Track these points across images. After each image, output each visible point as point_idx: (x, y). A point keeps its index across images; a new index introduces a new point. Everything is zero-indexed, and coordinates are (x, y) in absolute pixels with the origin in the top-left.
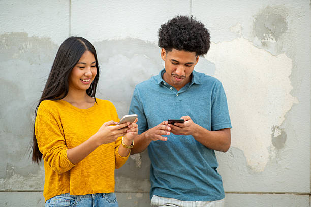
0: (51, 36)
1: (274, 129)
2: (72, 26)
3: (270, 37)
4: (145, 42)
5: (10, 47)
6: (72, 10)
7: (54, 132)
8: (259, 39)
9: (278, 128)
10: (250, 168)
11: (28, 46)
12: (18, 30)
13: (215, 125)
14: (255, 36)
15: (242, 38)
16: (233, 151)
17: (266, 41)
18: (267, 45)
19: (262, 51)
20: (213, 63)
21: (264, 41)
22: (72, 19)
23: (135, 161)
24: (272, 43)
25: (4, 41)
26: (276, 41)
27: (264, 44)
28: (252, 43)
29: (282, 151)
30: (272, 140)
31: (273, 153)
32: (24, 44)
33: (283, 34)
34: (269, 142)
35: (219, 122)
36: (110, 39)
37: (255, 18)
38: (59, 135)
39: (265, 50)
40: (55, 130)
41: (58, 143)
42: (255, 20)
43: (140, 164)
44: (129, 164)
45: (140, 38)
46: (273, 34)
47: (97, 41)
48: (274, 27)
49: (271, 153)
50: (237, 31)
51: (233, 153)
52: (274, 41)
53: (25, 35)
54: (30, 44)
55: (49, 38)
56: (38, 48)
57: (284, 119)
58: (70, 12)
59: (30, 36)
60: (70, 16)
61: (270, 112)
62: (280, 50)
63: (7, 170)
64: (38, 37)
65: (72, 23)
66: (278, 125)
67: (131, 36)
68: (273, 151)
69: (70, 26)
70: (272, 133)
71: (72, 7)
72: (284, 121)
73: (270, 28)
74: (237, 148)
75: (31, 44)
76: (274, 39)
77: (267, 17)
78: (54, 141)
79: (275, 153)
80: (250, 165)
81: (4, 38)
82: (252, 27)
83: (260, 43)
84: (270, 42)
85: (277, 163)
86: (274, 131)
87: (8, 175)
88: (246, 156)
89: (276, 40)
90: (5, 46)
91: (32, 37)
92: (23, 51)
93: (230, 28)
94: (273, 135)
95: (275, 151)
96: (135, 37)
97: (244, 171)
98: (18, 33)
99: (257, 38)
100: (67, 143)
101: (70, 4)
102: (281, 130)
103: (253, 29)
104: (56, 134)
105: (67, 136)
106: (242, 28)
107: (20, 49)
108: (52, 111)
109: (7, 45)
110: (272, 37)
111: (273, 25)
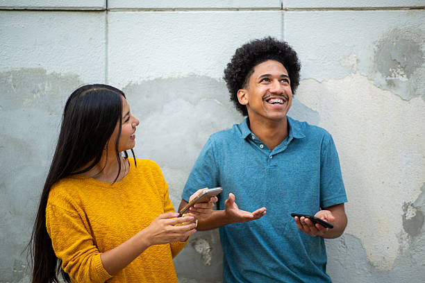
0: (79, 74)
1: (406, 207)
2: (109, 59)
3: (398, 74)
4: (216, 81)
5: (19, 90)
6: (109, 35)
7: (76, 229)
8: (383, 76)
9: (412, 205)
10: (371, 264)
11: (46, 87)
12: (32, 64)
13: (325, 199)
14: (376, 72)
15: (358, 74)
16: (346, 240)
17: (393, 78)
18: (394, 86)
19: (388, 94)
20: (316, 112)
21: (390, 78)
22: (109, 48)
23: (202, 256)
24: (402, 82)
25: (11, 80)
26: (407, 79)
27: (391, 84)
28: (372, 82)
29: (417, 240)
30: (404, 224)
31: (404, 242)
32: (39, 85)
33: (418, 69)
34: (399, 226)
35: (331, 195)
36: (165, 77)
37: (377, 46)
38: (83, 233)
39: (392, 92)
40: (77, 225)
41: (84, 245)
42: (376, 49)
43: (210, 259)
44: (194, 259)
45: (209, 75)
46: (403, 68)
47: (147, 80)
48: (405, 59)
49: (402, 242)
50: (351, 64)
51: (346, 243)
52: (404, 79)
53: (42, 72)
54: (48, 86)
55: (77, 76)
56: (60, 89)
57: (421, 192)
58: (107, 38)
59: (48, 73)
60: (107, 43)
61: (400, 183)
62: (413, 92)
63: (14, 269)
64: (60, 74)
65: (109, 54)
66: (413, 201)
67: (196, 73)
68: (406, 240)
69: (107, 58)
70: (403, 213)
71: (109, 31)
72: (420, 196)
73: (399, 61)
74: (352, 235)
75: (50, 84)
76: (405, 76)
77: (395, 44)
78: (78, 242)
79: (408, 242)
80: (371, 261)
81: (11, 76)
82: (373, 59)
83: (383, 82)
84: (398, 79)
85: (411, 257)
86: (405, 210)
87: (17, 277)
88: (365, 247)
89: (408, 77)
90: (13, 87)
91: (52, 74)
92: (38, 95)
93: (340, 60)
94: (404, 216)
95: (408, 240)
96: (202, 74)
97: (363, 269)
98: (31, 69)
99: (379, 75)
100: (98, 242)
101: (107, 26)
102: (416, 208)
103: (375, 62)
104: (80, 231)
105: (98, 232)
106: (358, 61)
107: (34, 92)
108: (69, 197)
109: (15, 86)
110: (402, 73)
111: (404, 56)
